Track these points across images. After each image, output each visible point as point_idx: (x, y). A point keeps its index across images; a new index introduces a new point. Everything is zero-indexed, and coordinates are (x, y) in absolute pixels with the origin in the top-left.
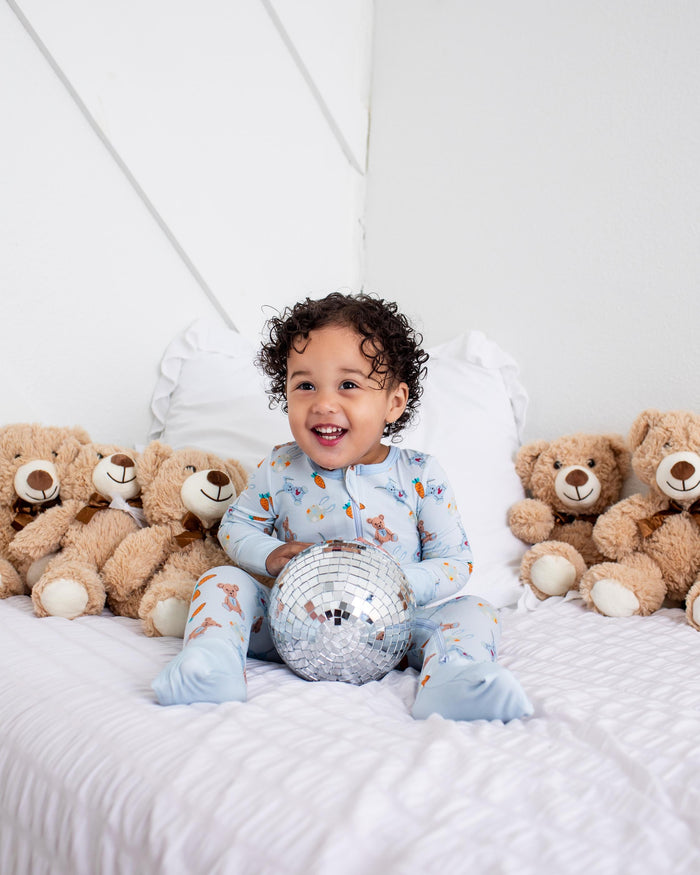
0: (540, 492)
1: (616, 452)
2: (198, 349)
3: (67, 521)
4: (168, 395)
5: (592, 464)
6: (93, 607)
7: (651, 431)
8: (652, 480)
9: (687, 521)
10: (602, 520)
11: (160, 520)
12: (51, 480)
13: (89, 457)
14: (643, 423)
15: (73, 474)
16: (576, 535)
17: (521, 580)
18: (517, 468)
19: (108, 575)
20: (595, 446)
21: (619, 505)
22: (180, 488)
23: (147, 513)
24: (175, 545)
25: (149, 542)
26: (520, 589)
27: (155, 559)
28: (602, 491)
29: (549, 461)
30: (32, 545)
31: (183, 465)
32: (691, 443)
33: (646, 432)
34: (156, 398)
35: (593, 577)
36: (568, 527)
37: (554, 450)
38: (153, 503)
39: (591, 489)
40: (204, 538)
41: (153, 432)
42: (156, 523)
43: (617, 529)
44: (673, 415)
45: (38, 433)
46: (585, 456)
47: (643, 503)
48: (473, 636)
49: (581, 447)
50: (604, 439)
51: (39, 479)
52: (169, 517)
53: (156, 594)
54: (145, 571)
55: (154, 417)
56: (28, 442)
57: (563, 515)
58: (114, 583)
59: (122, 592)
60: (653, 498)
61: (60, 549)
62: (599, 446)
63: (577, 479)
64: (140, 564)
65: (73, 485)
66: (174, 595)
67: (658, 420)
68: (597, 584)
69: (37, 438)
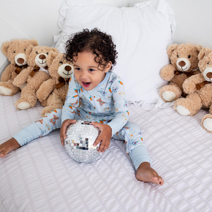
2: (71, 5)
3: (28, 74)
5: (189, 57)
7: (205, 57)
10: (186, 81)
12: (24, 61)
13: (34, 53)
15: (30, 59)
16: (181, 79)
18: (167, 52)
19: (37, 95)
20: (191, 51)
27: (50, 91)
29: (176, 54)
31: (59, 62)
34: (59, 21)
36: (179, 76)
39: (187, 67)
40: (65, 84)
43: (189, 87)
45: (20, 45)
49: (186, 51)
52: (55, 77)
55: (59, 27)
56: (17, 48)
61: (27, 82)
62: (193, 50)
63: (182, 64)
64: (45, 93)
68: (178, 106)
69: (20, 47)
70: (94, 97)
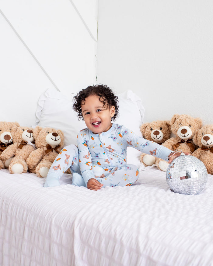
0: (147, 137)
1: (168, 126)
2: (49, 97)
3: (15, 148)
4: (40, 111)
5: (161, 129)
6: (25, 171)
7: (176, 120)
8: (176, 134)
9: (186, 145)
10: (163, 145)
11: (40, 147)
12: (10, 137)
13: (20, 130)
14: (174, 118)
15: (16, 135)
17: (140, 161)
18: (141, 130)
19: (27, 162)
20: (162, 124)
21: (167, 140)
22: (45, 138)
23: (37, 145)
24: (45, 153)
25: (38, 153)
26: (140, 164)
27: (40, 157)
28: (164, 136)
29: (149, 128)
30: (7, 155)
31: (45, 132)
32: (187, 124)
33: (175, 121)
34: (37, 112)
35: (159, 160)
37: (151, 125)
38: (38, 143)
39: (161, 136)
40: (52, 151)
41: (37, 122)
42: (39, 148)
44: (182, 116)
45: (6, 124)
46: (159, 127)
47: (174, 140)
49: (158, 124)
50: (165, 122)
51: (7, 137)
52: (43, 146)
53: (40, 166)
54: (37, 160)
55: (37, 117)
56: (3, 127)
58: (29, 164)
59: (32, 166)
60: (177, 139)
61: (14, 156)
63: (156, 133)
64: (36, 159)
65: (16, 138)
66: (44, 166)
67: (178, 117)
68: (160, 162)
69: (5, 126)
70: (104, 144)
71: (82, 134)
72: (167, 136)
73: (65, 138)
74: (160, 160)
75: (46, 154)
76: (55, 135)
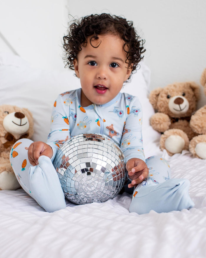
1: (193, 89)
10: (193, 118)
17: (160, 148)
26: (161, 152)
35: (195, 142)
36: (176, 124)
37: (166, 91)
39: (185, 106)
46: (180, 91)
48: (159, 173)
50: (187, 84)
57: (174, 118)
63: (179, 101)
66: (5, 170)
70: (105, 121)
71: (66, 101)
72: (194, 106)
73: (34, 121)
74: (197, 141)
75: (6, 149)
76: (19, 115)
